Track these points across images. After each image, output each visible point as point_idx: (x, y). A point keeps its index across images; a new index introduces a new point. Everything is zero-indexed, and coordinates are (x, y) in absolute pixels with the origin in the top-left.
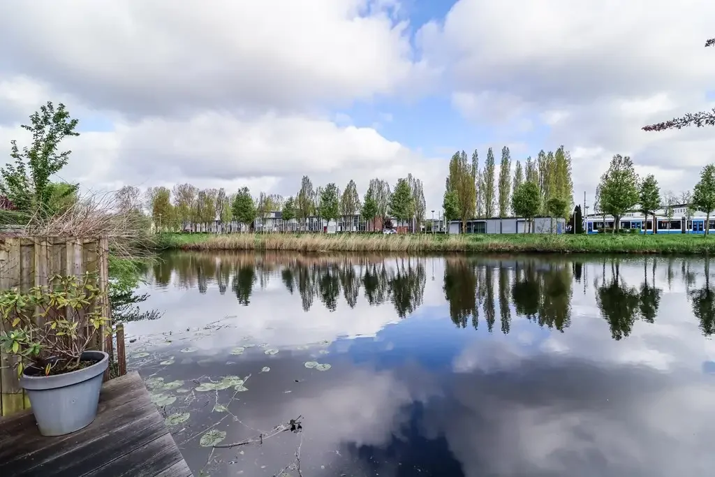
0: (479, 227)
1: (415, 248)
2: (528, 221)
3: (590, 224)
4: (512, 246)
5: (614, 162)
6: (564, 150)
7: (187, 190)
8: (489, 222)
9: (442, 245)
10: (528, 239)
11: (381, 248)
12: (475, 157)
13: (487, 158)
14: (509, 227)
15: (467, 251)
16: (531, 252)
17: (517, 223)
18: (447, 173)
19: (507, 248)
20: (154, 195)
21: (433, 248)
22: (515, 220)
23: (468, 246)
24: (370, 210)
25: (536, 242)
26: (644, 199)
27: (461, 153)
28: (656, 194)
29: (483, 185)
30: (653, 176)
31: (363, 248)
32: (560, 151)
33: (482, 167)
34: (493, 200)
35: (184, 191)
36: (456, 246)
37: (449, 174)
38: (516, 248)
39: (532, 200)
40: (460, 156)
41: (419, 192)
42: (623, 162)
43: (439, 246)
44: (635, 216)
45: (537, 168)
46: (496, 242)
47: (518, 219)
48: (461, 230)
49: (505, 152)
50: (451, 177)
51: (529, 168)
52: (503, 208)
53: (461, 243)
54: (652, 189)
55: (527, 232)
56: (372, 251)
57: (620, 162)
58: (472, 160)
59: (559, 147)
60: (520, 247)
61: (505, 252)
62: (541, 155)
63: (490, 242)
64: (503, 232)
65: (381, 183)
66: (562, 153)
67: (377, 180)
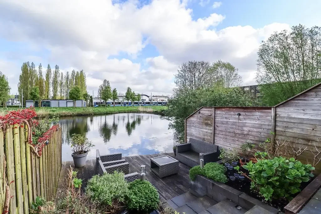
0: (47, 104)
3: (95, 103)
4: (71, 113)
5: (104, 82)
8: (53, 101)
14: (63, 104)
16: (80, 115)
17: (67, 102)
19: (69, 114)
22: (66, 101)
26: (113, 95)
27: (30, 63)
28: (116, 94)
30: (115, 89)
38: (73, 114)
39: (78, 94)
44: (110, 101)
46: (64, 111)
47: (67, 101)
50: (23, 75)
51: (68, 76)
57: (106, 82)
58: (38, 68)
59: (81, 70)
60: (74, 114)
61: (68, 116)
62: (73, 72)
63: (61, 112)
64: (60, 106)
66: (82, 73)
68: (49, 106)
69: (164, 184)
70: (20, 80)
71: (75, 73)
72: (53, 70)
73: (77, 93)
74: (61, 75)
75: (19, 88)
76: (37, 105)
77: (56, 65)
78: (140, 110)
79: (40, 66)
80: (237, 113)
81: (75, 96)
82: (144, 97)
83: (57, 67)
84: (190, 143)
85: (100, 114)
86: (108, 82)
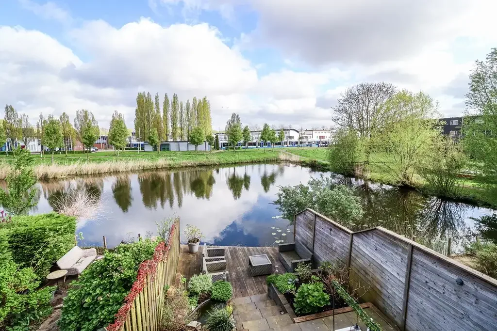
8: (172, 144)
12: (157, 98)
13: (164, 100)
14: (183, 147)
22: (187, 143)
24: (90, 140)
26: (244, 136)
31: (97, 172)
32: (205, 99)
36: (162, 164)
38: (195, 164)
39: (200, 137)
46: (185, 160)
47: (189, 143)
49: (175, 97)
50: (138, 108)
51: (188, 106)
53: (165, 162)
56: (105, 173)
57: (235, 116)
58: (155, 100)
59: (204, 97)
60: (197, 163)
61: (190, 167)
62: (195, 100)
63: (182, 162)
64: (180, 150)
65: (86, 112)
66: (206, 101)
67: (83, 110)
68: (168, 149)
69: (253, 282)
70: (137, 115)
71: (196, 102)
72: (171, 99)
74: (180, 105)
75: (136, 126)
76: (156, 149)
77: (175, 94)
78: (280, 157)
80: (329, 227)
81: (197, 140)
82: (292, 133)
84: (294, 243)
85: (227, 165)
86: (237, 116)
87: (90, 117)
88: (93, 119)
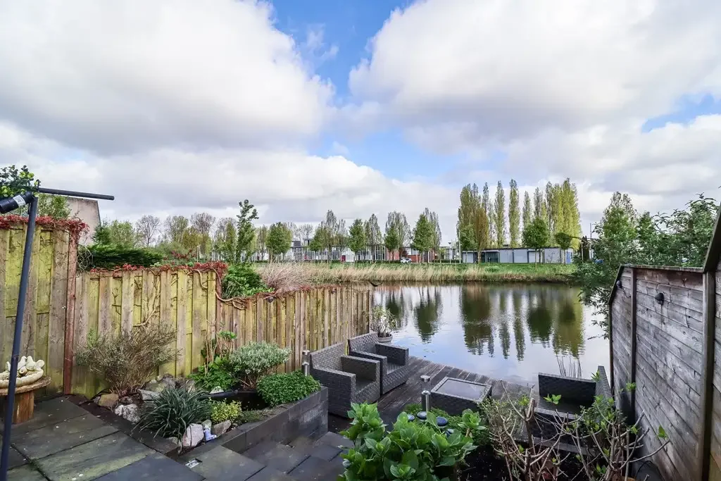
0: (493, 257)
1: (438, 279)
2: (539, 251)
4: (525, 277)
5: (614, 199)
6: (571, 183)
7: (204, 219)
8: (502, 252)
9: (462, 275)
10: (539, 270)
11: (407, 278)
13: (496, 191)
14: (520, 257)
15: (485, 281)
16: (542, 282)
17: (528, 253)
18: (459, 204)
19: (520, 278)
20: (173, 224)
21: (454, 278)
22: (526, 250)
23: (485, 277)
24: (392, 242)
25: (546, 272)
27: (471, 186)
29: (494, 215)
30: (648, 213)
31: (391, 278)
32: (566, 183)
33: (492, 197)
34: (504, 229)
35: (201, 221)
36: (474, 276)
37: (460, 205)
38: (528, 278)
39: (541, 235)
40: (472, 188)
41: (435, 223)
42: (622, 198)
43: (459, 277)
45: (544, 198)
46: (510, 272)
47: (529, 250)
48: (475, 259)
50: (462, 207)
51: (538, 198)
52: (513, 238)
53: (479, 273)
54: (649, 224)
55: (538, 261)
57: (620, 198)
58: (483, 193)
59: (566, 179)
60: (532, 277)
61: (519, 281)
62: (549, 186)
64: (515, 262)
65: (398, 215)
66: (568, 185)
67: (395, 212)
68: (496, 260)
70: (458, 216)
71: (552, 189)
73: (539, 234)
76: (477, 259)
79: (486, 189)
81: (535, 239)
83: (513, 184)
87: (402, 221)
88: (405, 222)
